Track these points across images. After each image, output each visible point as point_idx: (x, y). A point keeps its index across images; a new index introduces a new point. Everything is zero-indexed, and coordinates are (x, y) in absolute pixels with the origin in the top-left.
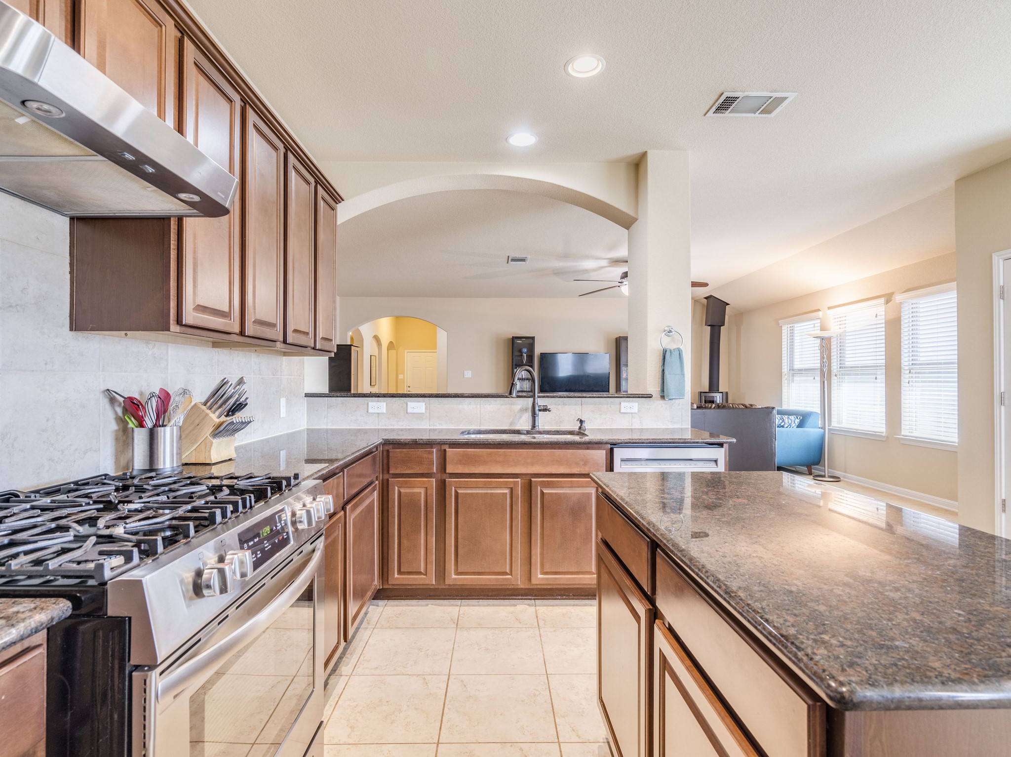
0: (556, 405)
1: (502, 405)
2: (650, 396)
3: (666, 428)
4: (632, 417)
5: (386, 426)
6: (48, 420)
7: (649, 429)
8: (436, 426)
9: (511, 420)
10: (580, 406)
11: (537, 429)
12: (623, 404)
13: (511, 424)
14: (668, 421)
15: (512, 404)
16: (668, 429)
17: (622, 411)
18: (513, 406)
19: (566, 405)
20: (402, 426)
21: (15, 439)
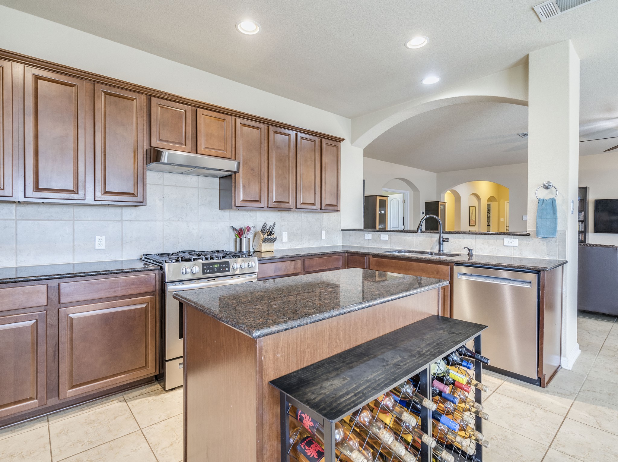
0: (458, 238)
1: (427, 237)
2: (528, 235)
3: (543, 259)
4: (514, 249)
5: (372, 246)
6: (213, 234)
7: (528, 258)
8: (393, 247)
9: (431, 246)
10: (475, 240)
11: (441, 252)
12: (505, 239)
13: (431, 249)
14: (545, 254)
15: (432, 237)
16: (545, 260)
17: (504, 245)
18: (432, 238)
19: (465, 239)
20: (378, 246)
21: (204, 239)
